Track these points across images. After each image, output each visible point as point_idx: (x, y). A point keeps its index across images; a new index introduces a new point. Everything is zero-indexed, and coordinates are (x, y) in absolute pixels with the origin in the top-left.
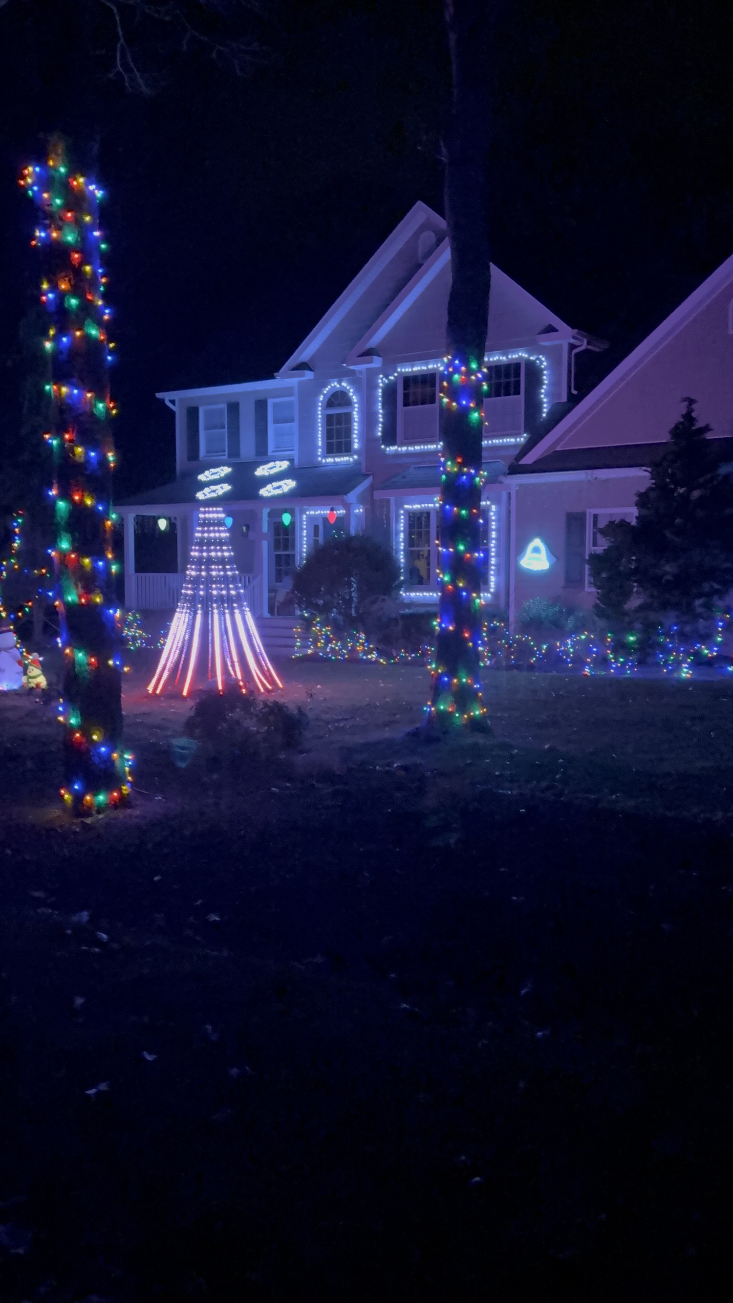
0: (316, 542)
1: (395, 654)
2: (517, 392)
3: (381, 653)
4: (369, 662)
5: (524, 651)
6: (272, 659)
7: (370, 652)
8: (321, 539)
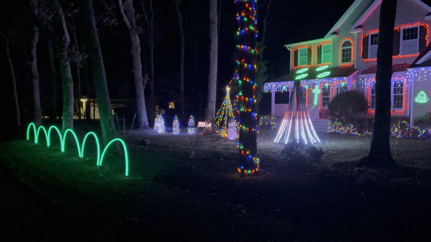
0: (337, 93)
1: (364, 133)
2: (416, 37)
3: (359, 132)
4: (355, 135)
5: (416, 132)
6: (318, 133)
7: (355, 131)
8: (339, 92)
